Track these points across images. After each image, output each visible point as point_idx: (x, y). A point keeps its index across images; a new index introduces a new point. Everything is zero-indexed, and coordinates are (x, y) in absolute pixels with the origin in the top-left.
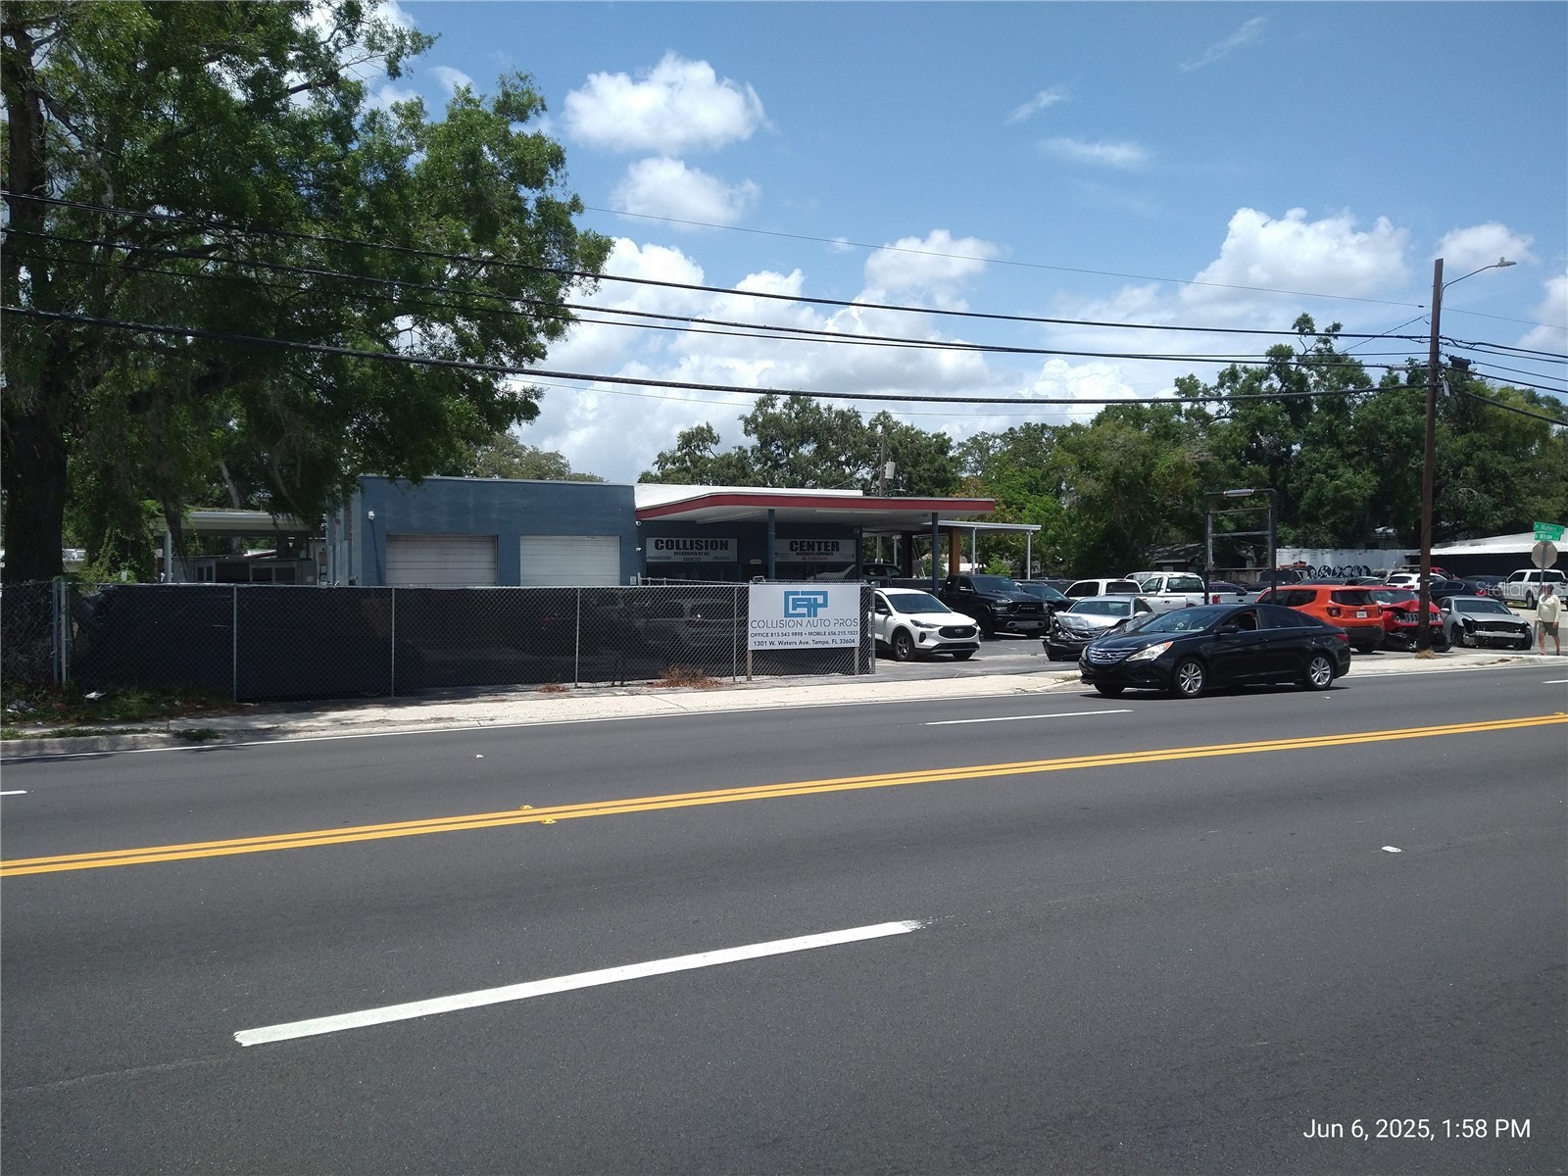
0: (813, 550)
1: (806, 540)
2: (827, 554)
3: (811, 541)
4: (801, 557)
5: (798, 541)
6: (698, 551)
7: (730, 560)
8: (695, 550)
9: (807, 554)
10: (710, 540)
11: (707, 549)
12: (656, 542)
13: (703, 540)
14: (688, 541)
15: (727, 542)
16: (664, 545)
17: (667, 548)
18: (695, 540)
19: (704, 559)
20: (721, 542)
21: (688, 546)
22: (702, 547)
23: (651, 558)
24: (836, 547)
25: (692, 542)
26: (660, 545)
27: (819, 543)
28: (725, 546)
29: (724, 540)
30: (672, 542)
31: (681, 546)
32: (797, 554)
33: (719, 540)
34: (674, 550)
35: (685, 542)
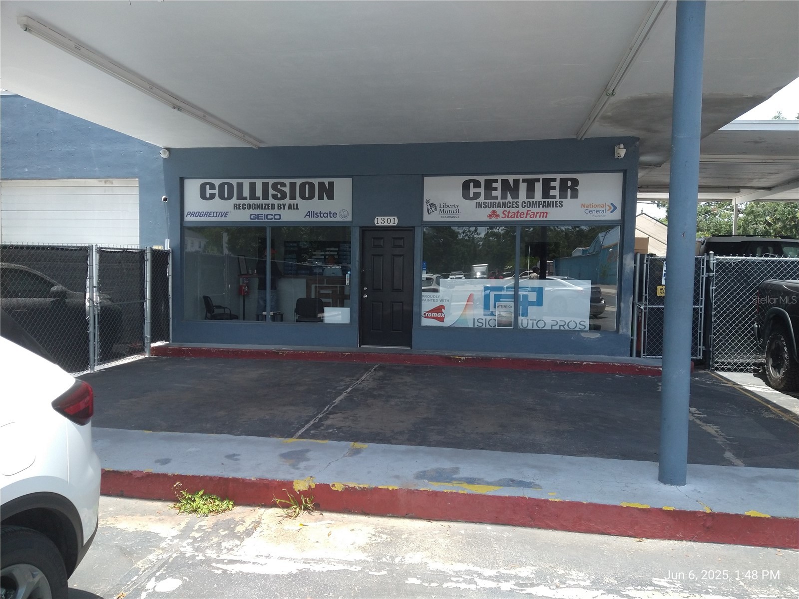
0: (516, 196)
1: (500, 178)
2: (555, 205)
3: (511, 178)
4: (489, 211)
5: (482, 179)
6: (276, 202)
7: (338, 219)
8: (271, 201)
9: (504, 205)
10: (299, 181)
11: (293, 197)
12: (203, 187)
13: (287, 181)
14: (259, 183)
15: (331, 184)
16: (216, 191)
17: (222, 197)
18: (271, 181)
19: (288, 216)
20: (321, 184)
21: (259, 193)
22: (284, 197)
23: (193, 214)
24: (570, 188)
25: (265, 186)
26: (209, 192)
27: (531, 184)
28: (328, 192)
29: (326, 181)
30: (230, 186)
31: (246, 192)
32: (479, 205)
33: (316, 181)
34: (234, 200)
35: (253, 187)
